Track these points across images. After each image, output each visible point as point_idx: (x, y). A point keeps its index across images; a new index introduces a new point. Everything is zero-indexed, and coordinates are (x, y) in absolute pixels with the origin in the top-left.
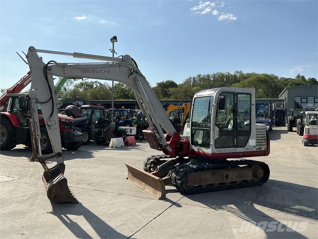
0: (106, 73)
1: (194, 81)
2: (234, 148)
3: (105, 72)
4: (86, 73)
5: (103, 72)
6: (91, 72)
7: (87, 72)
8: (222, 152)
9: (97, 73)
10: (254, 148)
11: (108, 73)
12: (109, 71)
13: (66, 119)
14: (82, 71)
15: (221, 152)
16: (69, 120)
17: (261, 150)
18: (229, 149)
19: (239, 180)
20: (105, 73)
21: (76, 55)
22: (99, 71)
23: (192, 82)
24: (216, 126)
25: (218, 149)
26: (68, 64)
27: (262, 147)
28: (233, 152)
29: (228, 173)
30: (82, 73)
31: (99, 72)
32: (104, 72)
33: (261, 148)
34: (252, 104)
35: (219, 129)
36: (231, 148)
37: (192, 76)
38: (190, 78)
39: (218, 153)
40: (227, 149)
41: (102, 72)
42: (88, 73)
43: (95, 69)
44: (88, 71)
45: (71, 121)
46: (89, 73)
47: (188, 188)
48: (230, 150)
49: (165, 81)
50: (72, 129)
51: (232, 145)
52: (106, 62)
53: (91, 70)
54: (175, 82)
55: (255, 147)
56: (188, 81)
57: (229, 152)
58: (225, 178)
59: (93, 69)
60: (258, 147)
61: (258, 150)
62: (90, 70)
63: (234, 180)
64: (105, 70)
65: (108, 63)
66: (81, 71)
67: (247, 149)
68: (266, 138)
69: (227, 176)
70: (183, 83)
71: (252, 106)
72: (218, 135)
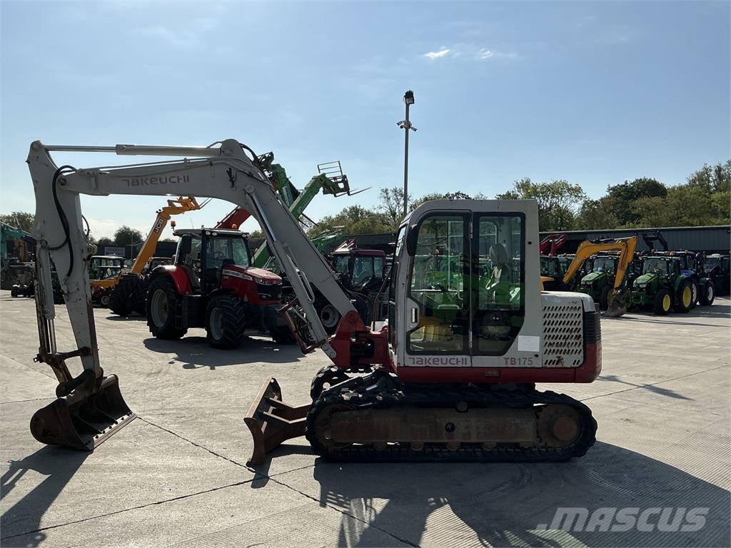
0: (182, 181)
1: (720, 177)
2: (468, 355)
3: (179, 179)
4: (138, 184)
5: (175, 179)
6: (148, 182)
7: (140, 183)
8: (428, 365)
9: (161, 182)
10: (534, 359)
11: (185, 181)
12: (188, 177)
13: (264, 279)
14: (131, 181)
15: (424, 365)
16: (271, 280)
17: (560, 366)
18: (449, 357)
19: (491, 442)
20: (179, 181)
21: (121, 150)
22: (166, 178)
23: (714, 181)
24: (409, 299)
25: (416, 357)
26: (101, 170)
27: (564, 356)
28: (464, 365)
29: (452, 420)
30: (129, 185)
31: (166, 182)
32: (176, 181)
33: (560, 360)
34: (527, 240)
35: (417, 306)
36: (457, 357)
37: (713, 165)
38: (707, 170)
39: (416, 365)
40: (444, 357)
41: (172, 180)
42: (142, 184)
43: (157, 177)
44: (142, 180)
45: (275, 283)
46: (144, 184)
47: (336, 448)
48: (452, 361)
49: (631, 180)
50: (278, 299)
51: (459, 348)
52: (183, 158)
53: (150, 177)
54: (660, 181)
55: (537, 356)
56: (701, 179)
57: (449, 365)
58: (445, 432)
59: (154, 176)
60: (553, 357)
61: (549, 366)
62: (146, 179)
63: (474, 440)
64: (178, 177)
65: (185, 159)
66: (128, 181)
67: (509, 361)
68: (581, 333)
69: (451, 429)
70: (687, 183)
71: (527, 246)
72: (416, 321)
